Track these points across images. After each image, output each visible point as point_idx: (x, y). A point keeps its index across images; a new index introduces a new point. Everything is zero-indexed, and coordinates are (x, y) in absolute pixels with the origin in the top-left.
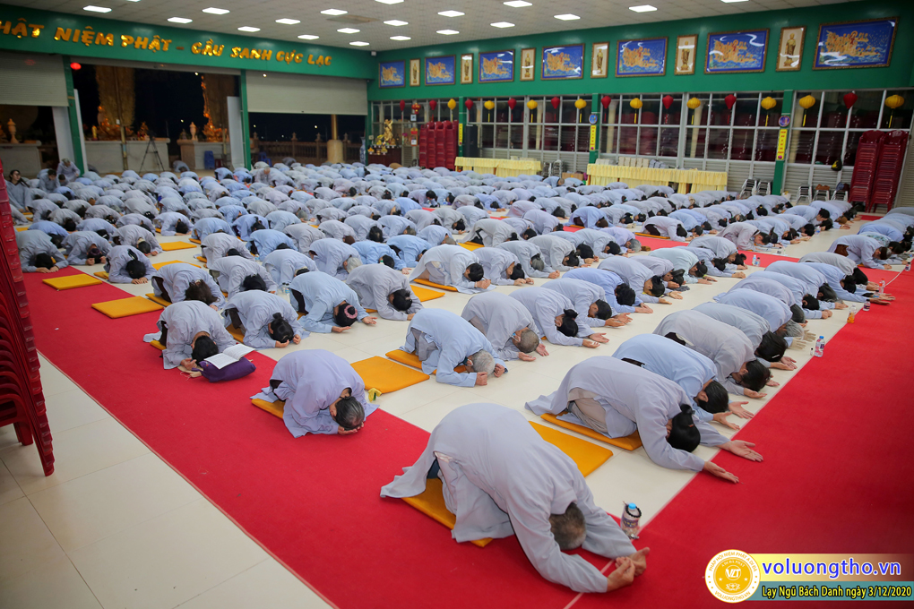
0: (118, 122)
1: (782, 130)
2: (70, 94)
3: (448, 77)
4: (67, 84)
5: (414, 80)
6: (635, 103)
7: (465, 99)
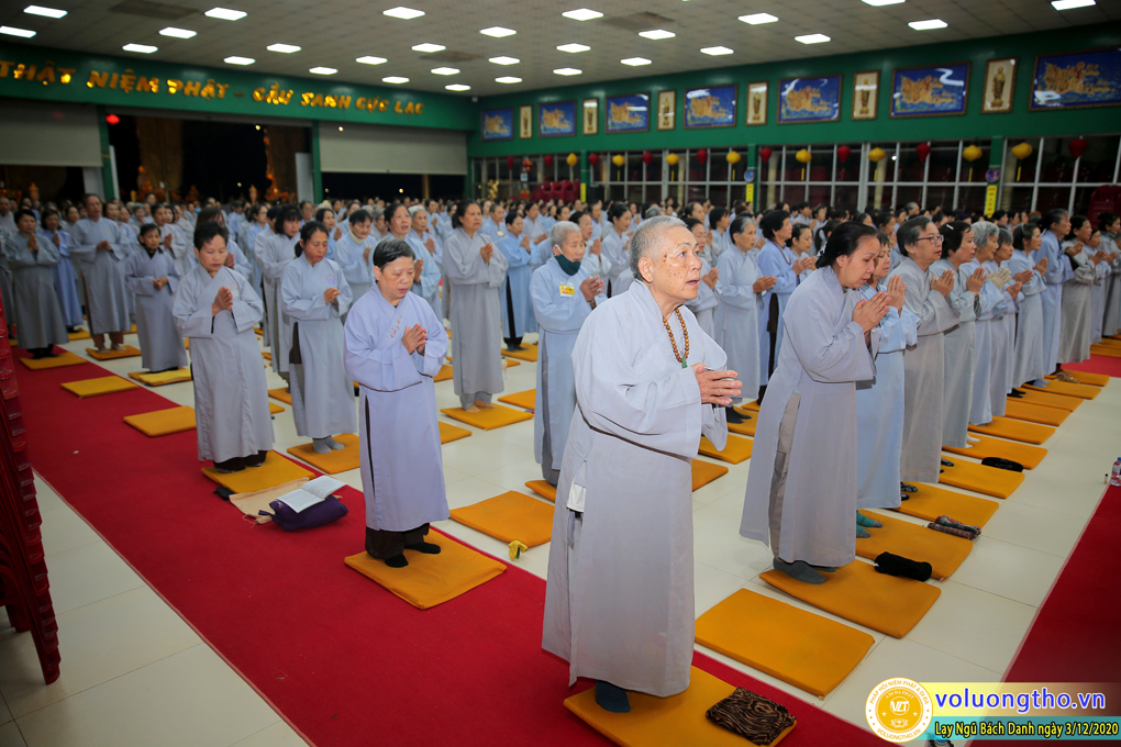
0: (162, 185)
1: (990, 187)
2: (105, 152)
3: (567, 127)
4: (102, 140)
5: (526, 132)
6: (802, 155)
7: (588, 153)
